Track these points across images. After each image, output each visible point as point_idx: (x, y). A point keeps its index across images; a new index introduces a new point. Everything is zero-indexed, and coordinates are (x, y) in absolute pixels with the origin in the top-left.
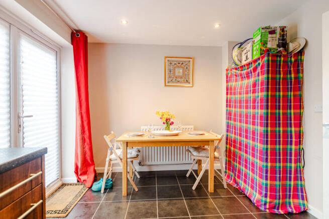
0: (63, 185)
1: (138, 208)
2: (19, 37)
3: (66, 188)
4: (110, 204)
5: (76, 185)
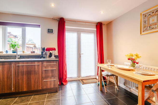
0: (96, 78)
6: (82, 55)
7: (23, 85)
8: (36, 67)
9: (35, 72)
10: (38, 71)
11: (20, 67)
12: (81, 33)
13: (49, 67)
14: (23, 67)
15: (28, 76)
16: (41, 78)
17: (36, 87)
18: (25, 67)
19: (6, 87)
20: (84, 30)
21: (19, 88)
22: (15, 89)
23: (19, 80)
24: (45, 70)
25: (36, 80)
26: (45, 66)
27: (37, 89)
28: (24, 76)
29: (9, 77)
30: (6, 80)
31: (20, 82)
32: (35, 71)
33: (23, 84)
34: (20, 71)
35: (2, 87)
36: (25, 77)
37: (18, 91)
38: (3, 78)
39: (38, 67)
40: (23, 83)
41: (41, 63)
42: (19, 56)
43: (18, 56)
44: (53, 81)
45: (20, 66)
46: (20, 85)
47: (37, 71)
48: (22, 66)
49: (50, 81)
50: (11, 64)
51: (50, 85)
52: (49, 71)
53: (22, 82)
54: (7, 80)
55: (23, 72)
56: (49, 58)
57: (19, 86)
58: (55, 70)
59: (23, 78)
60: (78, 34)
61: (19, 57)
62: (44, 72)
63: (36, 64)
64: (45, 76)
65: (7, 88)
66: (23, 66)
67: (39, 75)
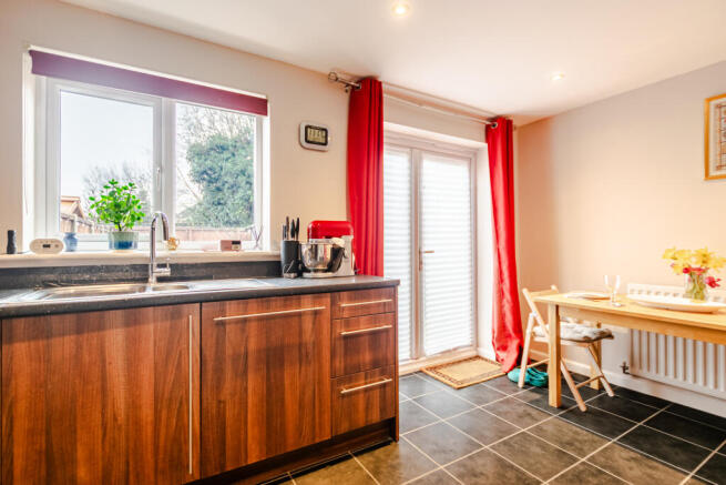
0: (478, 357)
1: (560, 431)
2: (421, 159)
3: (479, 362)
4: (520, 405)
5: (492, 362)
6: (426, 258)
7: (246, 433)
8: (308, 324)
9: (303, 351)
10: (317, 344)
11: (228, 327)
12: (424, 155)
13: (363, 319)
14: (243, 330)
15: (268, 379)
16: (327, 380)
17: (306, 430)
18: (253, 328)
19: (149, 457)
20: (434, 144)
21: (223, 453)
22: (203, 461)
23: (224, 407)
24: (346, 337)
25: (309, 393)
26: (346, 314)
27: (314, 439)
28: (251, 376)
29: (166, 395)
30: (150, 418)
31: (230, 413)
32: (300, 345)
33: (246, 423)
34: (229, 351)
35: (127, 463)
36: (253, 383)
37: (218, 473)
38: (134, 405)
39: (314, 323)
40: (246, 417)
41: (329, 300)
42: (164, 266)
43: (160, 266)
44: (378, 390)
45: (230, 322)
46: (228, 430)
47: (310, 346)
48: (237, 321)
49: (366, 390)
50: (176, 316)
51: (368, 408)
52: (362, 339)
53: (239, 414)
54: (157, 412)
55: (246, 354)
56: (330, 274)
57: (223, 442)
58: (384, 334)
59: (246, 389)
60: (411, 161)
61: (166, 272)
62: (340, 350)
63: (307, 306)
64: (345, 368)
65: (156, 462)
66: (245, 320)
67: (320, 367)
